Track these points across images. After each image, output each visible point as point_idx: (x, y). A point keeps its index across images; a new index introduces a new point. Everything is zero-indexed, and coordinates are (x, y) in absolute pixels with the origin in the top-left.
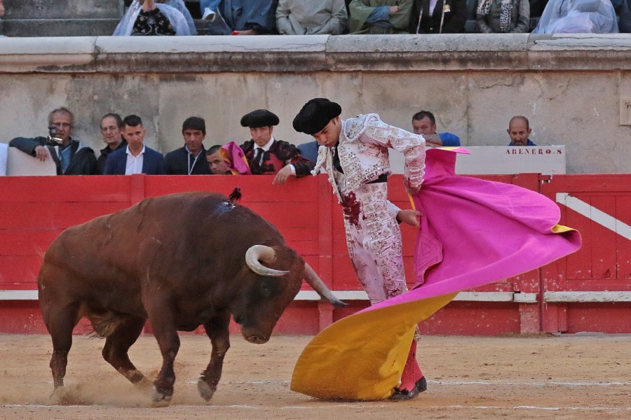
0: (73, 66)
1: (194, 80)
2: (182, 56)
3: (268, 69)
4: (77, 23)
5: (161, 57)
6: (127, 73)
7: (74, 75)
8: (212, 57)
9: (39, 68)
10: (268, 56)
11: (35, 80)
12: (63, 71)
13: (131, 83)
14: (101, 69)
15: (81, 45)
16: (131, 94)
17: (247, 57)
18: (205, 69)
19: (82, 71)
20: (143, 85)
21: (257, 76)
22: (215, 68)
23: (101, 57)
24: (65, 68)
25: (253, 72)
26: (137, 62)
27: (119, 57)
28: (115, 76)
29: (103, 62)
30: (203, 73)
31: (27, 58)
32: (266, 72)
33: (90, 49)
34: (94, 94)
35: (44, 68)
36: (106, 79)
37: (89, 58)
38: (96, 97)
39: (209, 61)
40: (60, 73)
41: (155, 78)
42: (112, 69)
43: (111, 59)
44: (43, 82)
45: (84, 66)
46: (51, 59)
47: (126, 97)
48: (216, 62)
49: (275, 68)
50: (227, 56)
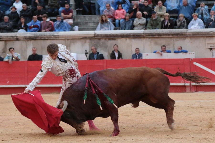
0: (90, 37)
1: (115, 40)
2: (113, 35)
3: (131, 37)
4: (90, 28)
5: (109, 35)
6: (101, 39)
7: (90, 39)
8: (119, 35)
9: (83, 37)
10: (131, 34)
11: (82, 40)
12: (88, 38)
13: (102, 41)
14: (96, 37)
15: (91, 33)
16: (102, 43)
17: (127, 35)
18: (118, 37)
19: (92, 38)
20: (105, 41)
21: (129, 39)
22: (120, 37)
23: (96, 35)
24: (88, 37)
25: (128, 38)
26: (104, 36)
27: (100, 35)
28: (99, 39)
29: (96, 36)
30: (117, 38)
31: (80, 36)
32: (131, 38)
33: (94, 33)
34: (95, 43)
35: (84, 38)
36: (97, 40)
37: (93, 35)
38: (95, 44)
39: (119, 36)
40: (87, 39)
41: (107, 39)
42: (98, 38)
43: (98, 36)
44: (84, 41)
45: (92, 37)
46: (85, 36)
47: (101, 43)
48: (120, 36)
49: (133, 37)
50: (123, 35)
